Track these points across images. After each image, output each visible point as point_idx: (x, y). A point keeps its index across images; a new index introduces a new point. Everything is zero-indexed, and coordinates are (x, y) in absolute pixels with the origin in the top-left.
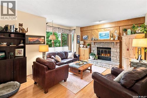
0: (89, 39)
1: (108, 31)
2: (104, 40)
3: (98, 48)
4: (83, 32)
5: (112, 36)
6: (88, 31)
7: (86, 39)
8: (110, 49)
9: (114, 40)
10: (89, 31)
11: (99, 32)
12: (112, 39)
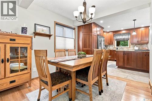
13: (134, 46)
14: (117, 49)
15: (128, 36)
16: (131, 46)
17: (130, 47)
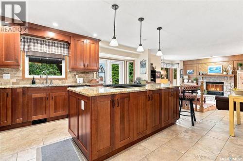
0: (195, 74)
1: (220, 65)
2: (215, 75)
3: (207, 83)
4: (188, 66)
5: (224, 70)
6: (193, 65)
7: (191, 73)
8: (223, 83)
9: (228, 74)
10: (195, 65)
11: (208, 66)
12: (225, 73)
13: (75, 75)
14: (34, 83)
15: (62, 49)
16: (69, 75)
17: (66, 78)
